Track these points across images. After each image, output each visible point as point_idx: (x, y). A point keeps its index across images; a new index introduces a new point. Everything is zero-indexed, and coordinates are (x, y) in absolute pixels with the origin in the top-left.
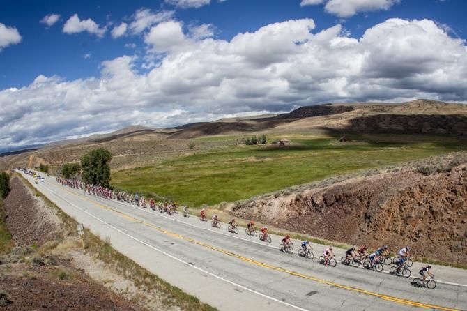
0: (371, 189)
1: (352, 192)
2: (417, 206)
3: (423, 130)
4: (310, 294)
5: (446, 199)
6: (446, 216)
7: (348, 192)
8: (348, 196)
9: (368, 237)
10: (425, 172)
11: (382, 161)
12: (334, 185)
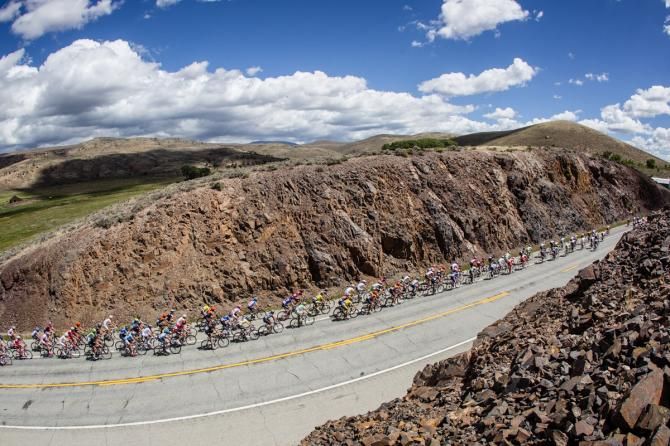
0: (49, 258)
1: (29, 265)
2: (103, 268)
3: (101, 175)
4: (26, 406)
5: (134, 251)
6: (138, 272)
7: (24, 267)
8: (25, 272)
9: (59, 317)
10: (104, 225)
11: (57, 220)
12: (9, 261)
